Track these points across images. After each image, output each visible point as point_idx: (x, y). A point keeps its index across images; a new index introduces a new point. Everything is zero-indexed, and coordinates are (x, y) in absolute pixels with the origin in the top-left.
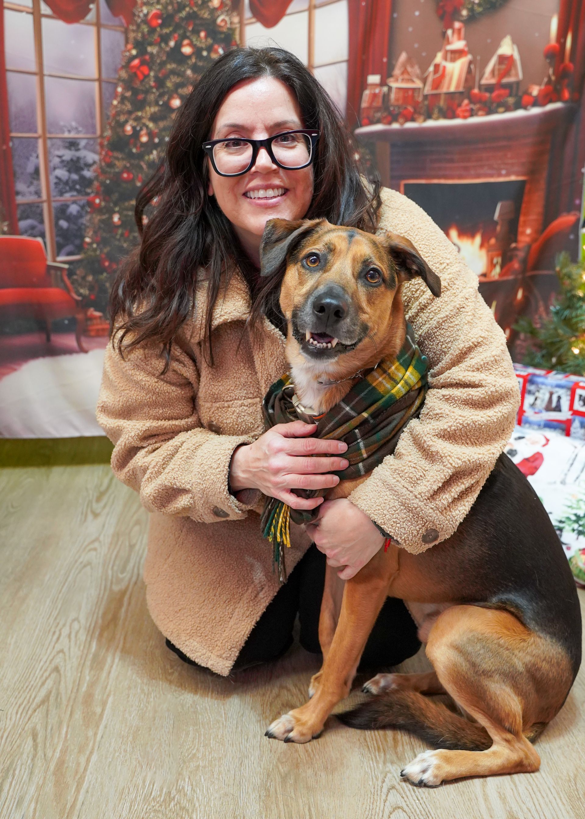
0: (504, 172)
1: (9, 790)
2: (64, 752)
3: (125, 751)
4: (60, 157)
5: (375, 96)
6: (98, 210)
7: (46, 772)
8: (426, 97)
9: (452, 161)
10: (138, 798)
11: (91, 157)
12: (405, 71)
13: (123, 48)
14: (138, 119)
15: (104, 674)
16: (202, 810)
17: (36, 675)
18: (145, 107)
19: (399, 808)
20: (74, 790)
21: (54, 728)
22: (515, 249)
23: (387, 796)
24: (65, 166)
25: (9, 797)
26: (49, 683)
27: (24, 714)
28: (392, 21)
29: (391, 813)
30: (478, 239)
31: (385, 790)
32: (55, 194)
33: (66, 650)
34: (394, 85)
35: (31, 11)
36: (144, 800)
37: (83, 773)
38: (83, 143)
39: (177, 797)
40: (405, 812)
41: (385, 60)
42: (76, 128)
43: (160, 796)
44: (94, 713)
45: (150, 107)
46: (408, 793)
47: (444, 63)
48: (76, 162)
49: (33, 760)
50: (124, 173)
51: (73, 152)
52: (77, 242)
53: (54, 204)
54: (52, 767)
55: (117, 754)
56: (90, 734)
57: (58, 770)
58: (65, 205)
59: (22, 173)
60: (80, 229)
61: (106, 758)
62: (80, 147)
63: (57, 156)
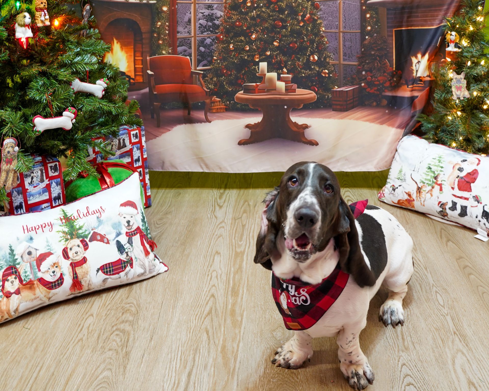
1: (199, 361)
2: (225, 340)
3: (257, 341)
6: (222, 42)
7: (217, 351)
10: (268, 367)
11: (219, 13)
15: (239, 300)
17: (202, 299)
19: (408, 375)
20: (233, 361)
21: (217, 327)
23: (401, 369)
24: (204, 18)
25: (199, 364)
26: (210, 304)
27: (199, 320)
29: (404, 378)
31: (400, 365)
32: (198, 33)
33: (216, 285)
37: (237, 352)
38: (215, 6)
40: (412, 377)
44: (237, 320)
48: (211, 16)
49: (208, 345)
50: (237, 22)
51: (210, 11)
52: (209, 59)
53: (197, 38)
54: (219, 349)
55: (253, 343)
56: (237, 331)
57: (223, 351)
58: (204, 39)
59: (181, 22)
60: (211, 52)
61: (247, 345)
62: (214, 8)
63: (201, 13)
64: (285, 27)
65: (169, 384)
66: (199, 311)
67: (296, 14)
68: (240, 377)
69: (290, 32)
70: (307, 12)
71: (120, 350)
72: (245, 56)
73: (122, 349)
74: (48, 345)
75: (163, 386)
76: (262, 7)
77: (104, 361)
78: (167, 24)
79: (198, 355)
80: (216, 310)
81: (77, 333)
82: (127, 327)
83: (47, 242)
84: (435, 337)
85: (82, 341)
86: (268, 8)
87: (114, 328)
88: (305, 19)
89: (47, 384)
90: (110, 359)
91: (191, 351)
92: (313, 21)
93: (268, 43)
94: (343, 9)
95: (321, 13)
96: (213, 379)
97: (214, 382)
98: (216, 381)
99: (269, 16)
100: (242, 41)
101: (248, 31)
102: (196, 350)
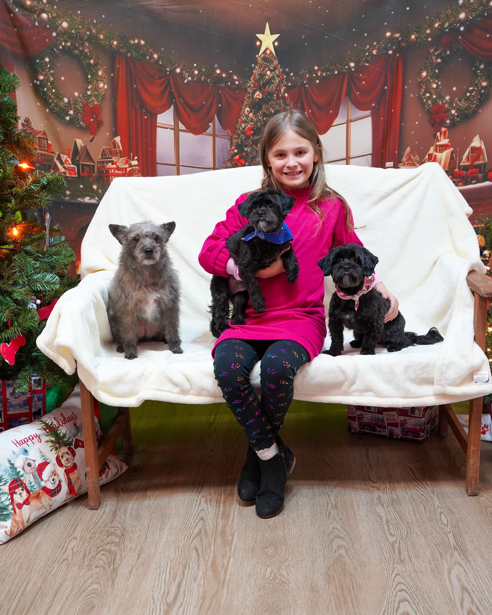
1: (188, 574)
2: (215, 557)
3: (248, 557)
7: (206, 566)
10: (259, 578)
12: (409, 159)
13: (229, 149)
15: (230, 522)
16: (294, 582)
17: (191, 521)
19: (401, 583)
20: (223, 574)
21: (207, 546)
23: (395, 578)
25: (189, 576)
26: (200, 526)
27: (188, 541)
28: (401, 128)
29: (397, 585)
31: (394, 575)
33: (206, 509)
35: (173, 127)
36: (262, 579)
37: (227, 567)
39: (279, 577)
40: (405, 585)
41: (396, 152)
43: (270, 576)
44: (228, 540)
46: (407, 577)
47: (435, 153)
49: (198, 561)
54: (209, 564)
55: (244, 558)
56: (227, 549)
57: (213, 565)
61: (238, 560)
65: (159, 593)
66: (188, 532)
68: (230, 586)
71: (107, 567)
73: (109, 566)
75: (153, 595)
77: (92, 576)
79: (187, 569)
80: (205, 531)
81: (61, 555)
82: (113, 548)
84: (434, 552)
85: (68, 561)
87: (100, 549)
90: (97, 575)
91: (181, 566)
96: (203, 588)
97: (204, 590)
102: (185, 565)
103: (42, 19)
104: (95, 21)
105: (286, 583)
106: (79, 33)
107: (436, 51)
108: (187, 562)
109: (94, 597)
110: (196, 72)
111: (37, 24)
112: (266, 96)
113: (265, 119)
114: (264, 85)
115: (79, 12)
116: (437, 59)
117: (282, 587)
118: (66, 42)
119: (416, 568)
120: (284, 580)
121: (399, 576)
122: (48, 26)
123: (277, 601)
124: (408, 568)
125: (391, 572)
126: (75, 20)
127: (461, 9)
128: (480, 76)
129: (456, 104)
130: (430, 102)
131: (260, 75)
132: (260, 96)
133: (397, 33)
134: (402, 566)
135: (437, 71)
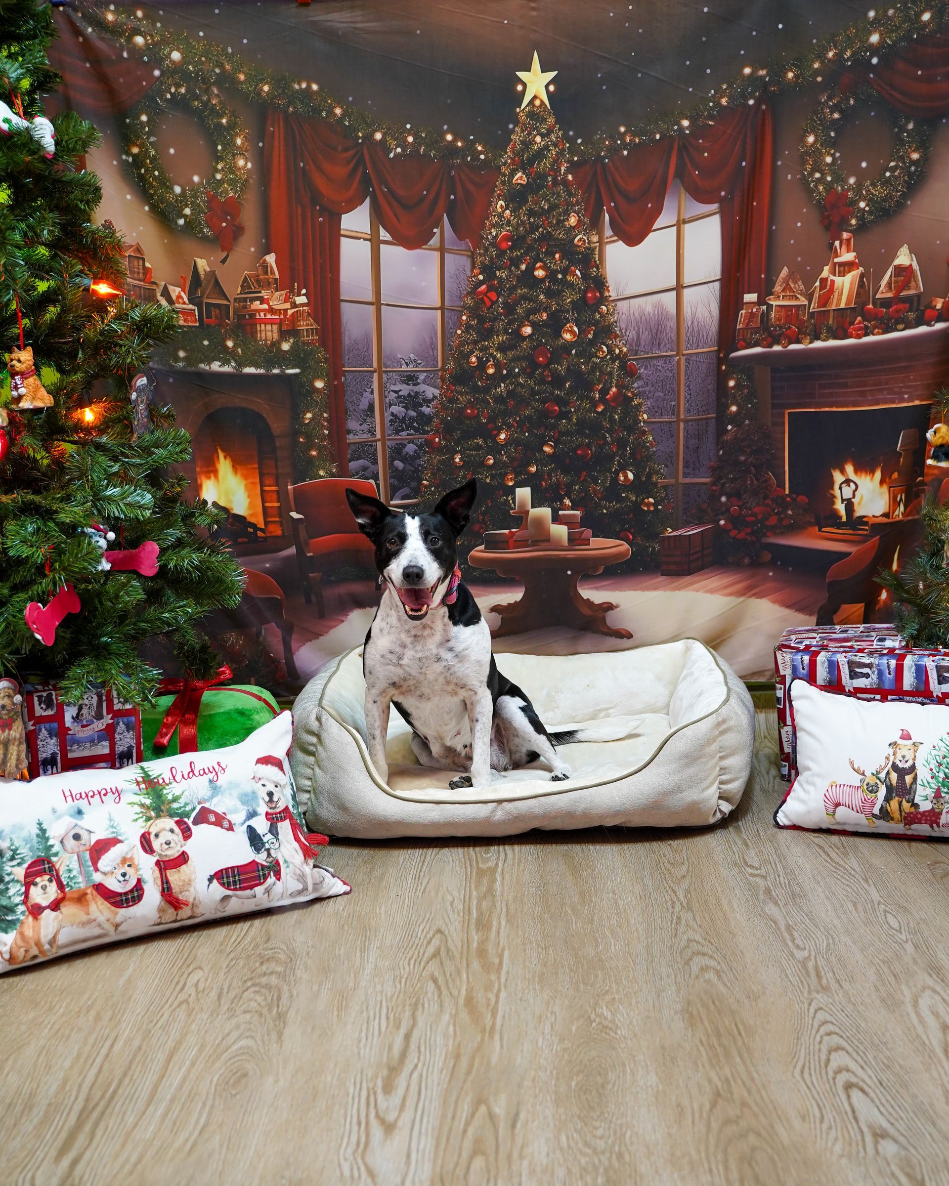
0: (906, 396)
4: (396, 392)
5: (752, 315)
6: (439, 450)
8: (812, 315)
9: (845, 386)
11: (431, 392)
12: (787, 288)
13: (469, 273)
14: (484, 349)
18: (493, 336)
19: (828, 1022)
22: (922, 483)
23: (815, 1014)
24: (400, 402)
28: (771, 235)
30: (878, 475)
31: (812, 1010)
32: (390, 432)
34: (774, 303)
35: (369, 237)
38: (422, 377)
40: (836, 1025)
41: (763, 276)
42: (415, 361)
45: (498, 336)
46: (836, 1012)
47: (832, 277)
48: (414, 397)
49: (440, 996)
50: (467, 408)
51: (411, 387)
52: (414, 484)
53: (388, 443)
54: (461, 1001)
55: (526, 992)
56: (493, 977)
57: (468, 1003)
58: (401, 444)
59: (354, 410)
60: (417, 470)
61: (515, 994)
62: (419, 381)
63: (393, 391)
64: (566, 415)
66: (414, 953)
67: (590, 387)
69: (576, 425)
70: (611, 382)
71: (265, 1012)
72: (487, 477)
73: (270, 1010)
74: (122, 1011)
76: (518, 375)
77: (238, 1027)
78: (325, 415)
79: (420, 1012)
80: (448, 951)
81: (176, 993)
82: (275, 982)
83: (111, 820)
84: (881, 973)
85: (188, 1004)
86: (530, 376)
87: (249, 984)
88: (608, 397)
89: (131, 1062)
91: (407, 1006)
92: (624, 401)
93: (531, 450)
94: (686, 374)
95: (641, 383)
96: (454, 1040)
97: (456, 1044)
98: (459, 1045)
99: (533, 393)
100: (478, 447)
101: (490, 426)
102: (416, 1005)
103: (135, 45)
104: (230, 50)
105: (611, 1029)
106: (200, 70)
107: (830, 98)
108: (418, 999)
109: (246, 1060)
110: (410, 139)
111: (125, 55)
112: (534, 180)
113: (532, 220)
114: (531, 162)
115: (201, 34)
116: (832, 113)
117: (604, 1034)
118: (178, 86)
119: (852, 999)
120: (606, 1023)
121: (823, 1012)
122: (145, 59)
123: (599, 1057)
124: (837, 998)
125: (806, 1005)
126: (193, 47)
127: (872, 26)
128: (908, 142)
129: (866, 192)
130: (821, 188)
131: (523, 142)
132: (524, 181)
133: (762, 69)
134: (825, 997)
135: (833, 134)
